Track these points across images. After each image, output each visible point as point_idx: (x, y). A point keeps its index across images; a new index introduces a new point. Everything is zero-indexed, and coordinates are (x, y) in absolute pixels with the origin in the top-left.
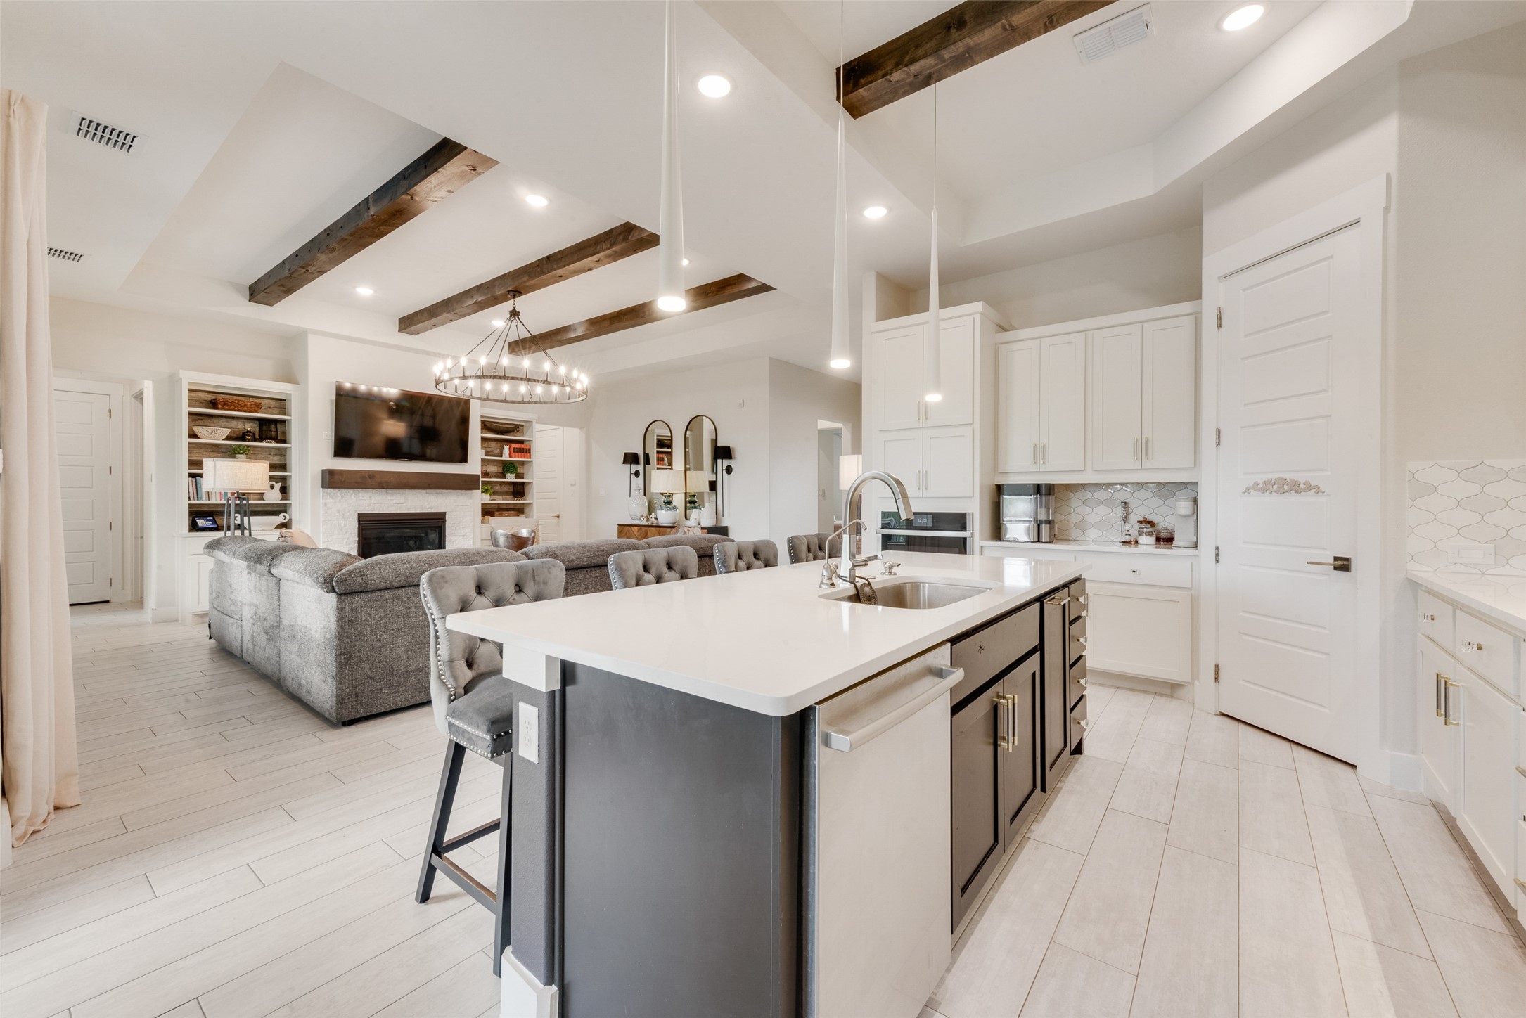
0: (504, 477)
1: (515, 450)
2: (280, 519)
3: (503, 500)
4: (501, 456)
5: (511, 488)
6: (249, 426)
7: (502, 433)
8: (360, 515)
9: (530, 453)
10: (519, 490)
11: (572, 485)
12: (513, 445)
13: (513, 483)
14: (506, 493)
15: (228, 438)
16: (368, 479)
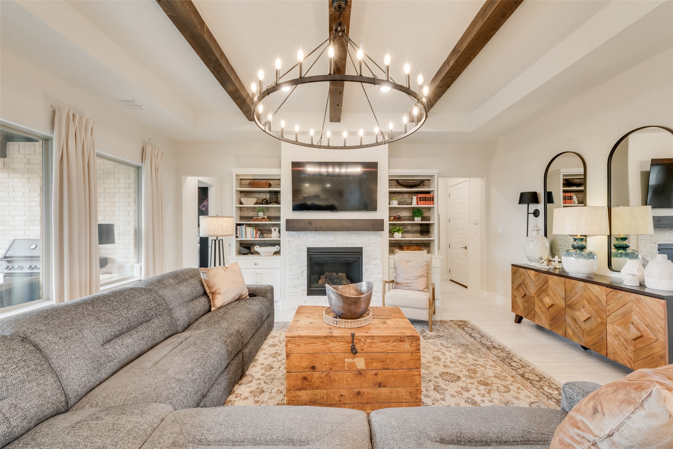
0: (413, 220)
1: (421, 199)
2: (275, 249)
3: (414, 237)
4: (411, 205)
5: (418, 228)
6: (268, 196)
7: (411, 187)
8: (309, 249)
9: (433, 200)
10: (425, 229)
11: (475, 224)
12: (419, 196)
13: (421, 225)
14: (416, 232)
15: (256, 203)
16: (308, 225)
